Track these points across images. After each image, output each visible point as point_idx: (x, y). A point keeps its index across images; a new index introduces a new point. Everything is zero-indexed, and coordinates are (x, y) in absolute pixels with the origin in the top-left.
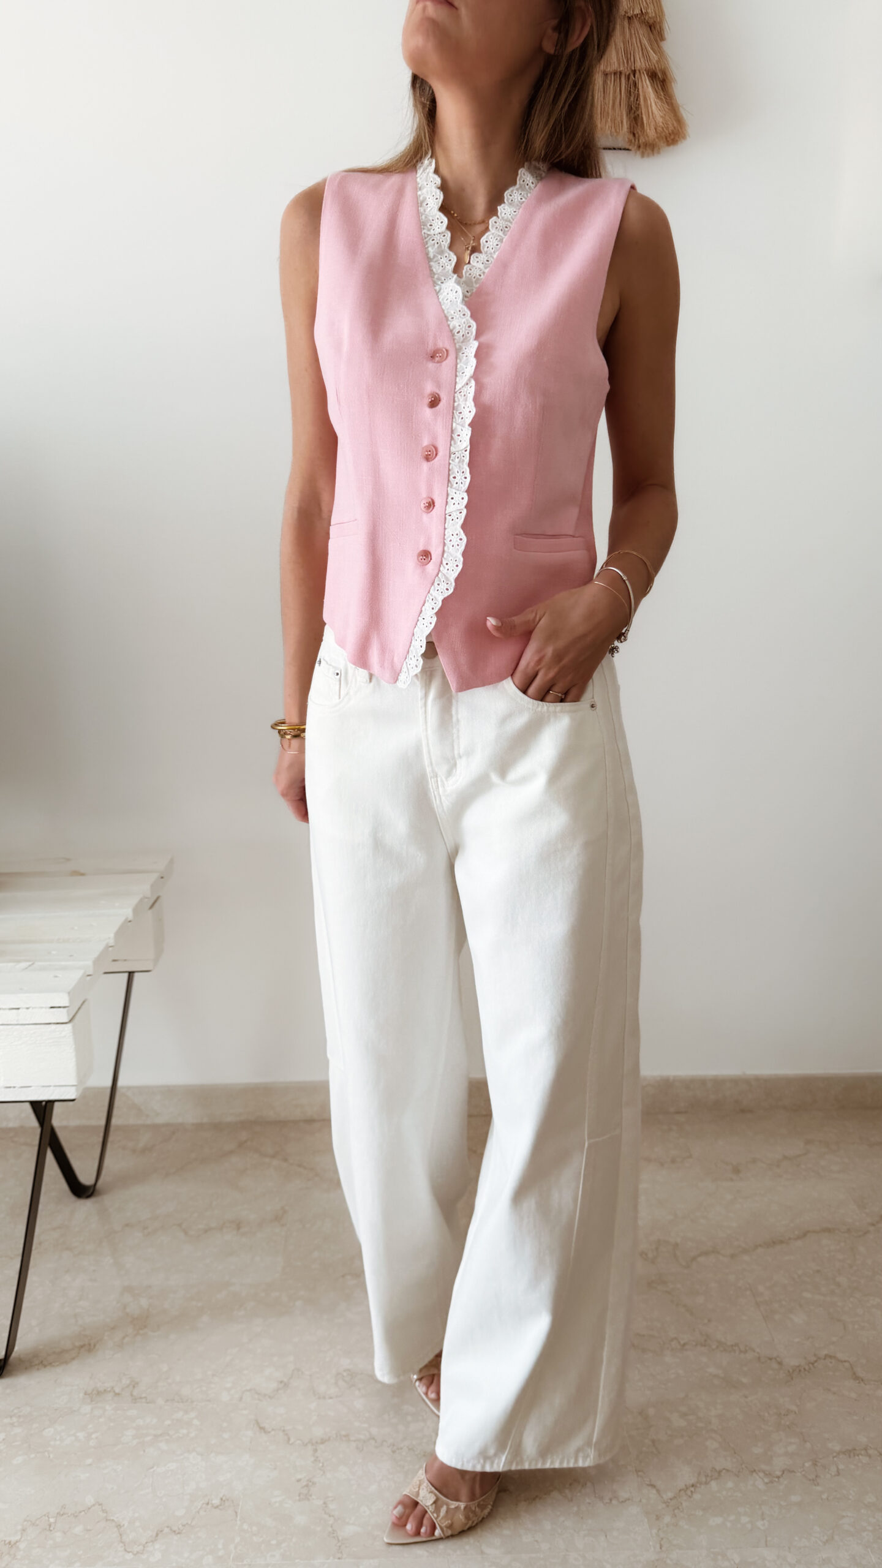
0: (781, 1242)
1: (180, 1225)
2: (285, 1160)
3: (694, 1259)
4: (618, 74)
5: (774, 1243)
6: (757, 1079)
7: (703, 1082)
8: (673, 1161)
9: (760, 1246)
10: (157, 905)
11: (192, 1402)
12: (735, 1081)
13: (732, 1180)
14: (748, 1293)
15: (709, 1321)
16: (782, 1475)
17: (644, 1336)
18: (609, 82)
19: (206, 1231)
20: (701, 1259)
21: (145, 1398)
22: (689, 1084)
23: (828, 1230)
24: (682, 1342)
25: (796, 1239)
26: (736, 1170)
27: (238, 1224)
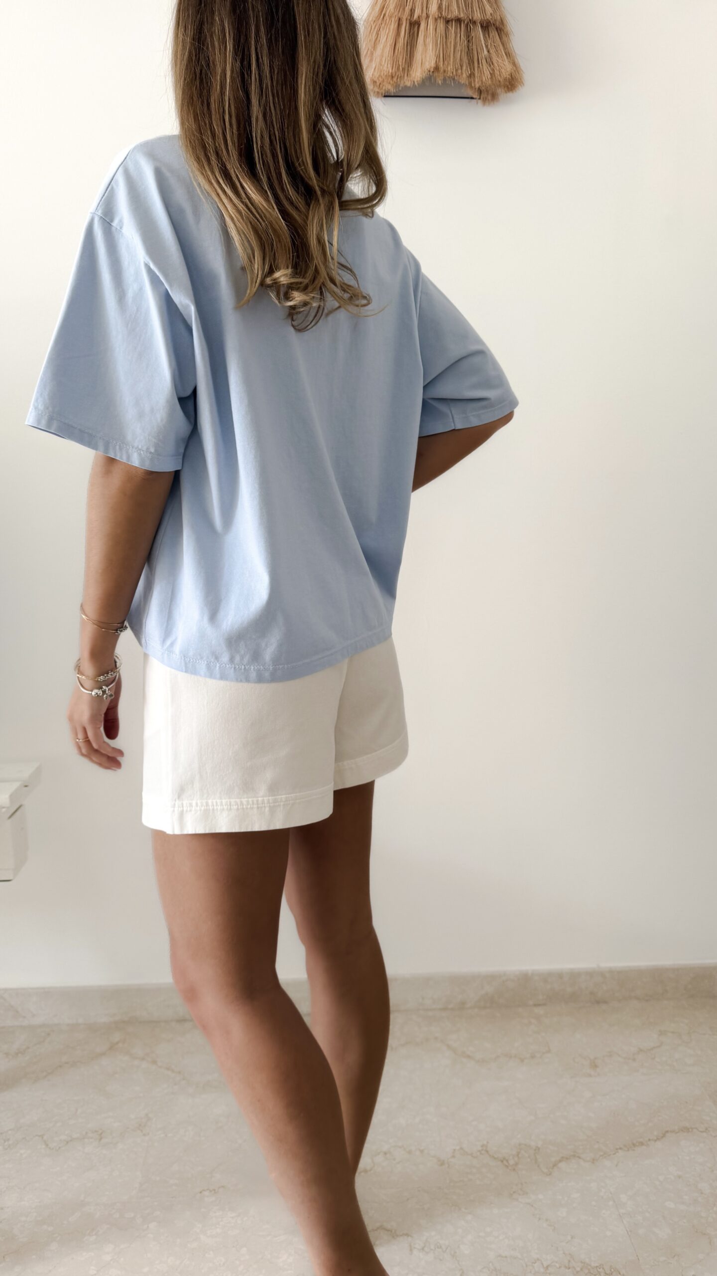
0: (642, 1144)
1: (42, 1136)
2: (154, 1062)
3: (555, 1165)
4: (459, 20)
5: (634, 1145)
6: (611, 971)
7: (560, 975)
8: (533, 1057)
9: (620, 1149)
10: (18, 813)
12: (590, 974)
13: (590, 1076)
14: (611, 1203)
15: (572, 1237)
17: (506, 1257)
18: (450, 28)
19: (67, 1142)
20: (562, 1165)
22: (546, 977)
23: (686, 1130)
24: (545, 1264)
25: (656, 1141)
26: (594, 1066)
27: (101, 1134)
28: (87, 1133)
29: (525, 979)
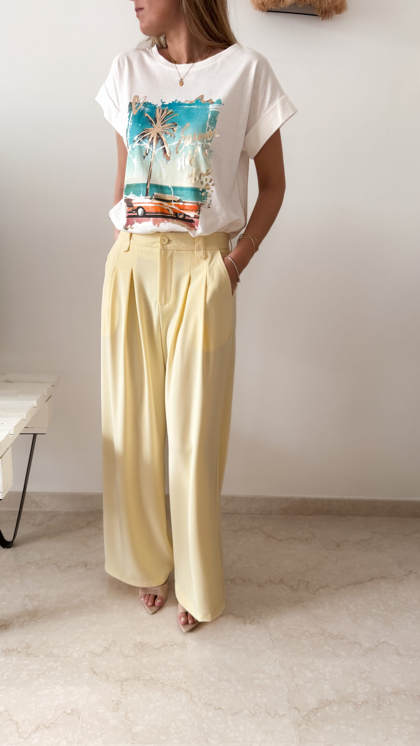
0: (361, 583)
1: (56, 564)
3: (317, 590)
6: (349, 500)
7: (322, 500)
8: (307, 540)
9: (350, 584)
10: (50, 400)
11: (59, 657)
12: (338, 501)
13: (336, 550)
14: (344, 608)
15: (325, 622)
16: (362, 705)
17: (292, 629)
19: (69, 567)
20: (321, 590)
21: (34, 654)
22: (315, 501)
23: (384, 578)
24: (311, 633)
25: (368, 582)
26: (338, 545)
27: (86, 564)
28: (78, 564)
29: (304, 502)
